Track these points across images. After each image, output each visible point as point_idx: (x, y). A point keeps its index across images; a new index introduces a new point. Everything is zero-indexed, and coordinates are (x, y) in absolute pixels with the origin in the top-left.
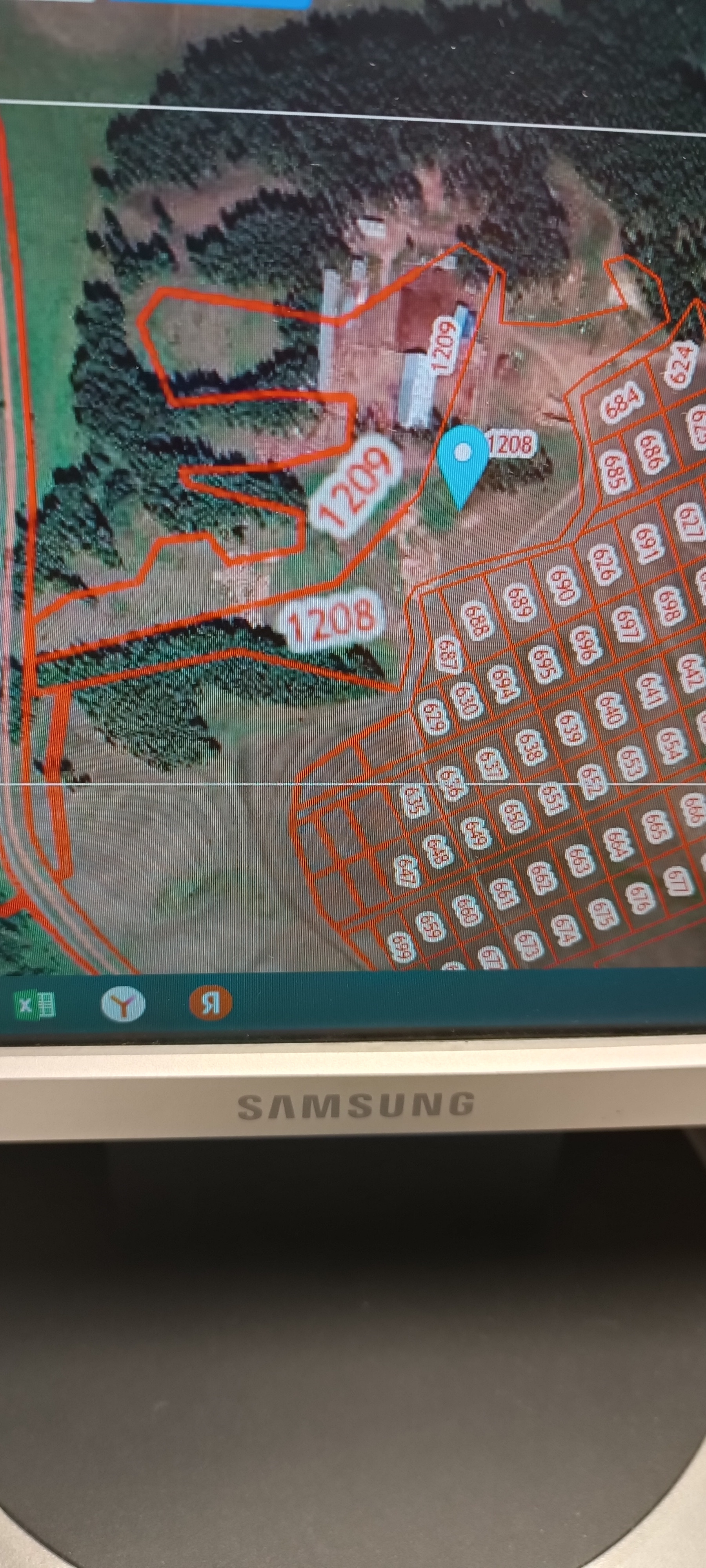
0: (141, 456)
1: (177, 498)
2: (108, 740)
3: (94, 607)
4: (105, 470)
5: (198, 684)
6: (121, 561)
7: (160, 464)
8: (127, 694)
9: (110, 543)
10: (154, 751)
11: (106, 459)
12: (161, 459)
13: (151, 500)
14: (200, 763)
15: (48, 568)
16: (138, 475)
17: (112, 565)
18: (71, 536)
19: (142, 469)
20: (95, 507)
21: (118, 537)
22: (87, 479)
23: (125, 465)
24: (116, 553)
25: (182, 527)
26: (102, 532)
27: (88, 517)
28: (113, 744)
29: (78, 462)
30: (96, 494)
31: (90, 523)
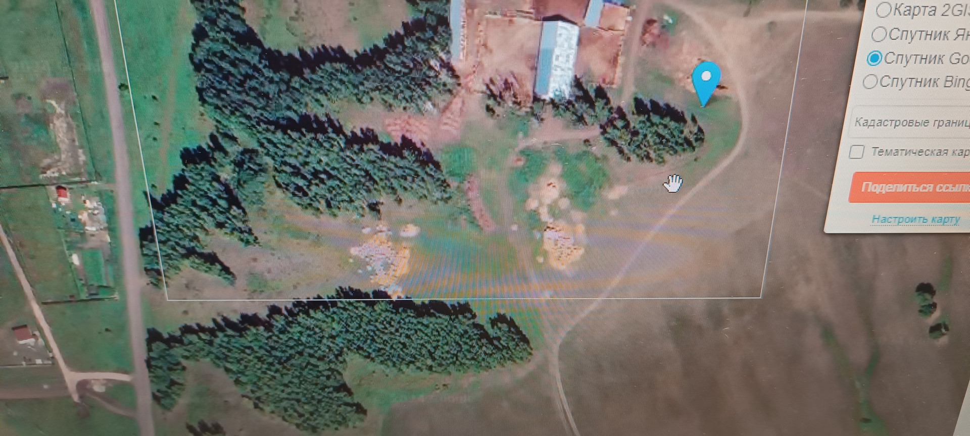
0: (269, 135)
1: (309, 177)
2: (256, 406)
3: (232, 283)
4: (233, 150)
5: (341, 353)
6: (256, 238)
7: (289, 142)
8: (271, 364)
9: (244, 222)
10: (301, 415)
11: (233, 139)
12: (290, 137)
13: (282, 179)
14: (347, 426)
15: (183, 247)
16: (267, 154)
17: (247, 242)
18: (203, 215)
19: (272, 149)
20: (226, 186)
21: (251, 215)
22: (215, 160)
23: (253, 145)
24: (250, 232)
25: (315, 204)
26: (235, 211)
27: (219, 197)
28: (262, 409)
29: (205, 143)
30: (227, 173)
31: (222, 203)
